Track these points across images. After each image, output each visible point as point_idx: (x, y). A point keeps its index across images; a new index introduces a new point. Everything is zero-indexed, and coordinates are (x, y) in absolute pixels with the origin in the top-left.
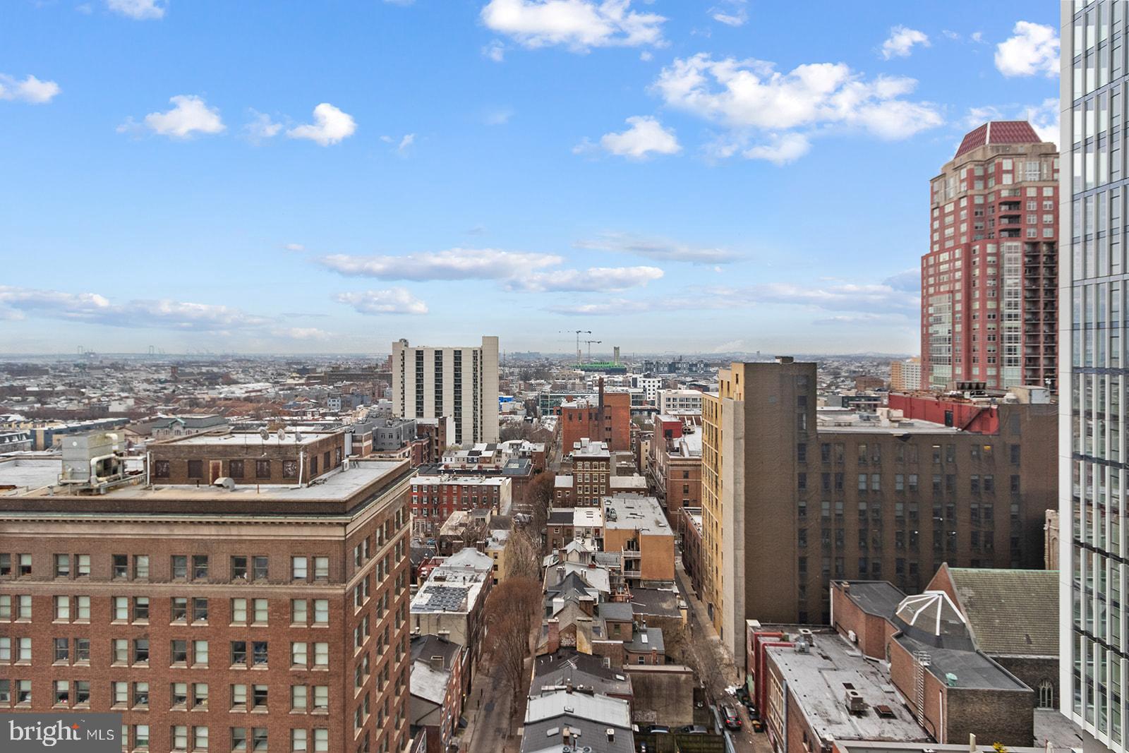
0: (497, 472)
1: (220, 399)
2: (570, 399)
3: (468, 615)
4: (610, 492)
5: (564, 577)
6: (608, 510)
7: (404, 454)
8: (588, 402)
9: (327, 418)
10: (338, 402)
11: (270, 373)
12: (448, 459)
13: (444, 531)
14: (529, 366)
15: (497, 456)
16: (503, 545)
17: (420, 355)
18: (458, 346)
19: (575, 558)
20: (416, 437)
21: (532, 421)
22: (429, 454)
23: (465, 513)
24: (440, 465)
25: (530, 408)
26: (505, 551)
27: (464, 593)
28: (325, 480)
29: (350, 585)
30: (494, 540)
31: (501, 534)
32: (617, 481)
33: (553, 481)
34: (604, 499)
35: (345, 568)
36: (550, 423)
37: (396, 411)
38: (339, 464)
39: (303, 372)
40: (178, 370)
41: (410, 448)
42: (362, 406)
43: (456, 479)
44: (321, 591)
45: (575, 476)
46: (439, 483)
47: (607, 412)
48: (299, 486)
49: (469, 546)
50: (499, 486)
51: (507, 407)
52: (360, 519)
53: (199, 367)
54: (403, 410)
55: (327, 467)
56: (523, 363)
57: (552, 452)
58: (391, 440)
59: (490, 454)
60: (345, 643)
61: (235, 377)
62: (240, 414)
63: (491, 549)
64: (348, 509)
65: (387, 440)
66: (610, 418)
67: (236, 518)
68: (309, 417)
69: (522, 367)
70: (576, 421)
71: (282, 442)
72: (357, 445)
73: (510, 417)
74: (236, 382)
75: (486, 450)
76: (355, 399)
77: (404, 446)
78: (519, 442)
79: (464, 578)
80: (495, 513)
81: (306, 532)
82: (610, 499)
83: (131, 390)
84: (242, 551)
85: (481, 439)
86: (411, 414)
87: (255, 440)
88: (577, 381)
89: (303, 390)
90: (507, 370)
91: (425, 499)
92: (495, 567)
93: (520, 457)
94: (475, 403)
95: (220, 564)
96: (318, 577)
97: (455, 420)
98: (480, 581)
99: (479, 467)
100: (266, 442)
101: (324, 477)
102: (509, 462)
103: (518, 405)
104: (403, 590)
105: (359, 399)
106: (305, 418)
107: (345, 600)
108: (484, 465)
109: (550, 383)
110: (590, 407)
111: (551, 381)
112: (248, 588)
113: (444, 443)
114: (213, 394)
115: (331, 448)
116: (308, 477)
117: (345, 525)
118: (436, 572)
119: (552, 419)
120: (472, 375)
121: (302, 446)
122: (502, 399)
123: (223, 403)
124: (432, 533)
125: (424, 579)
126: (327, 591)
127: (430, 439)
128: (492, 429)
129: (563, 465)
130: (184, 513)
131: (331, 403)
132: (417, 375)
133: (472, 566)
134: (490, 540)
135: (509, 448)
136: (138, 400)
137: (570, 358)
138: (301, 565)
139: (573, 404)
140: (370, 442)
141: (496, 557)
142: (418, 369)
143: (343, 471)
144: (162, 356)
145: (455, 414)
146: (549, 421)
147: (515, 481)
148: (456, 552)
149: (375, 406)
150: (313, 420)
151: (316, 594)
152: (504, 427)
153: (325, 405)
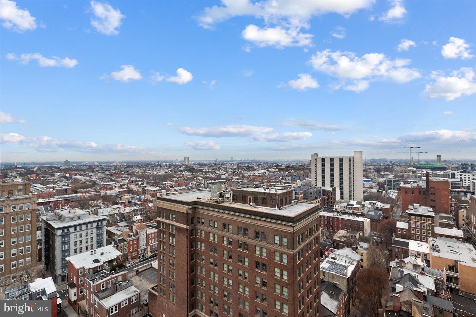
0: (362, 215)
1: (251, 175)
2: (406, 183)
3: (347, 278)
4: (435, 235)
5: (403, 275)
6: (433, 245)
7: (317, 202)
8: (418, 185)
9: (286, 184)
10: (290, 179)
11: (266, 167)
12: (337, 206)
13: (335, 238)
14: (380, 165)
15: (362, 208)
16: (366, 250)
17: (323, 160)
18: (341, 156)
19: (410, 266)
20: (322, 195)
21: (382, 192)
22: (328, 203)
23: (346, 231)
24: (333, 208)
25: (381, 186)
26: (367, 253)
27: (346, 268)
28: (286, 208)
29: (295, 251)
30: (361, 247)
31: (365, 245)
32: (438, 230)
33: (396, 224)
34: (430, 239)
35: (293, 243)
36: (393, 194)
37: (313, 183)
38: (290, 203)
39: (277, 166)
40: (239, 165)
41: (319, 199)
42: (299, 180)
43: (341, 216)
44: (284, 251)
45: (410, 224)
46: (333, 216)
47: (432, 191)
48: (276, 209)
49: (348, 247)
50: (363, 222)
51: (367, 185)
52: (299, 226)
53: (245, 164)
54: (316, 183)
55: (286, 204)
56: (376, 164)
57: (395, 209)
58: (311, 195)
59: (358, 206)
60: (294, 273)
61: (255, 168)
62: (257, 181)
63: (359, 251)
64: (294, 221)
65: (309, 195)
66: (434, 194)
67: (256, 218)
68: (280, 183)
69: (376, 165)
70: (410, 195)
71: (270, 192)
72: (297, 196)
73: (369, 189)
74: (256, 170)
75: (356, 204)
76: (296, 178)
77: (316, 198)
78: (375, 202)
79: (345, 261)
80: (361, 234)
81: (279, 227)
82: (435, 239)
83: (227, 171)
84: (258, 230)
85: (354, 199)
86: (319, 185)
87: (262, 190)
88: (411, 173)
89: (277, 173)
90: (367, 167)
91: (326, 222)
92: (362, 260)
93: (375, 210)
94: (350, 182)
95: (252, 233)
96: (283, 245)
97: (340, 189)
98: (353, 264)
99: (353, 211)
100: (265, 192)
101: (285, 207)
102: (369, 211)
103: (373, 184)
104: (317, 259)
105: (298, 178)
106: (278, 184)
107: (294, 257)
108: (355, 211)
109: (392, 174)
110: (419, 189)
111: (393, 173)
112: (260, 243)
113: (335, 199)
114: (249, 174)
115: (287, 196)
116: (279, 206)
117: (293, 227)
118: (332, 255)
119: (394, 192)
120: (348, 169)
121: (277, 194)
122: (364, 181)
123: (252, 177)
124: (330, 237)
125: (326, 257)
126: (287, 251)
127: (328, 196)
128: (359, 194)
129: (401, 216)
130: (241, 213)
131: (287, 179)
132: (322, 168)
133: (350, 256)
134: (359, 246)
135: (369, 204)
136: (229, 175)
137: (405, 161)
138: (277, 238)
139: (408, 186)
140: (302, 195)
141: (362, 255)
142: (322, 166)
143: (292, 205)
144: (235, 160)
145: (340, 186)
146: (392, 193)
147: (372, 221)
148: (341, 248)
149: (304, 181)
150: (281, 185)
151: (283, 251)
152: (366, 194)
153: (285, 180)
